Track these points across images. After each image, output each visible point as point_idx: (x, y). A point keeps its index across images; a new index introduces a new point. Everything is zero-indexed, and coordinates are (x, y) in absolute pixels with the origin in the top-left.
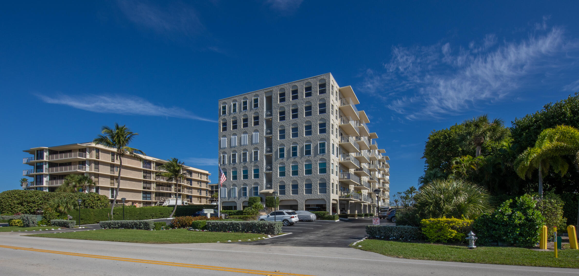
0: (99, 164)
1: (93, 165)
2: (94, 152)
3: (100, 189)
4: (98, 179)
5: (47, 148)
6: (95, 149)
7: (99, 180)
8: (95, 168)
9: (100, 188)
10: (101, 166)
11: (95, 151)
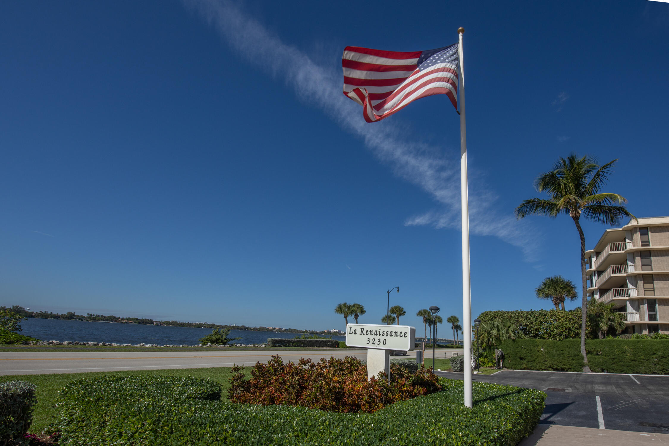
0: (651, 257)
1: (638, 260)
2: (637, 236)
3: (657, 305)
4: (652, 284)
5: (593, 250)
6: (638, 229)
7: (655, 286)
8: (642, 265)
9: (657, 301)
10: (656, 258)
11: (639, 233)
